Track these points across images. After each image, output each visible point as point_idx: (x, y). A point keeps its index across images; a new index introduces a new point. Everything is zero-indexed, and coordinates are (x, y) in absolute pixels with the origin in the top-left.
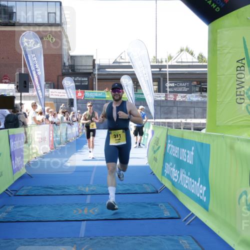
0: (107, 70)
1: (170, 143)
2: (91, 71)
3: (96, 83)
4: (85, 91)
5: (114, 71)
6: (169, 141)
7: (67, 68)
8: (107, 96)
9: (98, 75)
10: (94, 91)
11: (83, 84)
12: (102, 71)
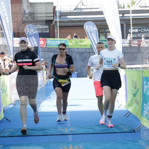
0: (68, 17)
1: (147, 84)
2: (52, 18)
3: (57, 31)
4: (47, 39)
5: (75, 18)
6: (145, 83)
7: (26, 15)
8: (69, 44)
9: (60, 22)
10: (56, 39)
11: (44, 32)
12: (63, 18)
